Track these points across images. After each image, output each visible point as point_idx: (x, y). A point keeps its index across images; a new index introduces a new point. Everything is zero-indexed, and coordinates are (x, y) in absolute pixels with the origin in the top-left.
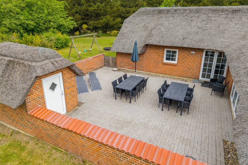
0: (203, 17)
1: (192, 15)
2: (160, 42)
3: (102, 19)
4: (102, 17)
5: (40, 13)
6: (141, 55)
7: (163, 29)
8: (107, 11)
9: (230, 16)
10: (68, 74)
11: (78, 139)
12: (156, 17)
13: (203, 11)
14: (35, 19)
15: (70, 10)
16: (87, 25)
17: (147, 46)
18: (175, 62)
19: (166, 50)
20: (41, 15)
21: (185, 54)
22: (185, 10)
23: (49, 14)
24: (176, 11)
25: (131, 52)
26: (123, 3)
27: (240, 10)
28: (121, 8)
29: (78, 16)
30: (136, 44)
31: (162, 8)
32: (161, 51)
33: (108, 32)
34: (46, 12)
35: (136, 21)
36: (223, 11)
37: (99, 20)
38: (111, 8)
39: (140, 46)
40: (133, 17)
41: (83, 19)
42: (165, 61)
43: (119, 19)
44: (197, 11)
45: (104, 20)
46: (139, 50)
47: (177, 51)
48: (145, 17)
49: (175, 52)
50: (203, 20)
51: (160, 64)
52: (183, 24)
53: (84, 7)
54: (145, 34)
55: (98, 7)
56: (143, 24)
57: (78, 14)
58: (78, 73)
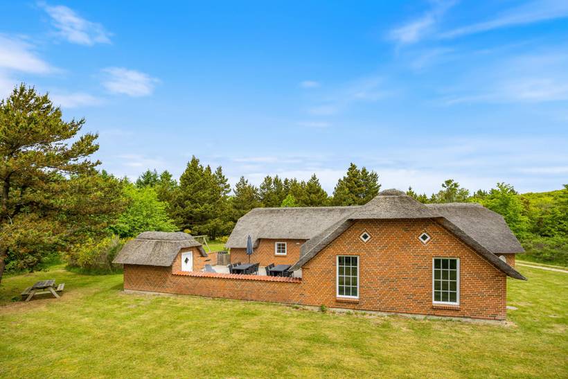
0: (306, 215)
1: (297, 213)
2: (270, 236)
3: (209, 223)
4: (210, 220)
5: (136, 215)
6: (255, 249)
7: (273, 226)
8: (217, 214)
9: (326, 214)
10: (195, 251)
11: (212, 282)
12: (269, 215)
13: (306, 211)
14: (130, 222)
15: (170, 212)
16: (191, 229)
17: (259, 240)
18: (285, 254)
19: (276, 243)
20: (137, 217)
21: (292, 245)
22: (293, 210)
23: (148, 216)
24: (285, 210)
25: (246, 246)
26: (235, 204)
27: (333, 209)
28: (233, 210)
29: (180, 219)
30: (249, 238)
31: (282, 208)
32: (272, 244)
33: (217, 239)
34: (145, 214)
35: (250, 220)
36: (321, 210)
37: (205, 223)
38: (222, 210)
39: (253, 241)
40: (247, 216)
41: (185, 223)
42: (277, 254)
43: (231, 223)
44: (302, 211)
45: (212, 223)
46: (253, 244)
47: (286, 243)
48: (258, 217)
49: (284, 245)
50: (306, 218)
51: (273, 257)
52: (290, 221)
53: (188, 209)
54: (258, 231)
55: (206, 208)
56: (256, 222)
57: (180, 217)
58: (203, 253)
